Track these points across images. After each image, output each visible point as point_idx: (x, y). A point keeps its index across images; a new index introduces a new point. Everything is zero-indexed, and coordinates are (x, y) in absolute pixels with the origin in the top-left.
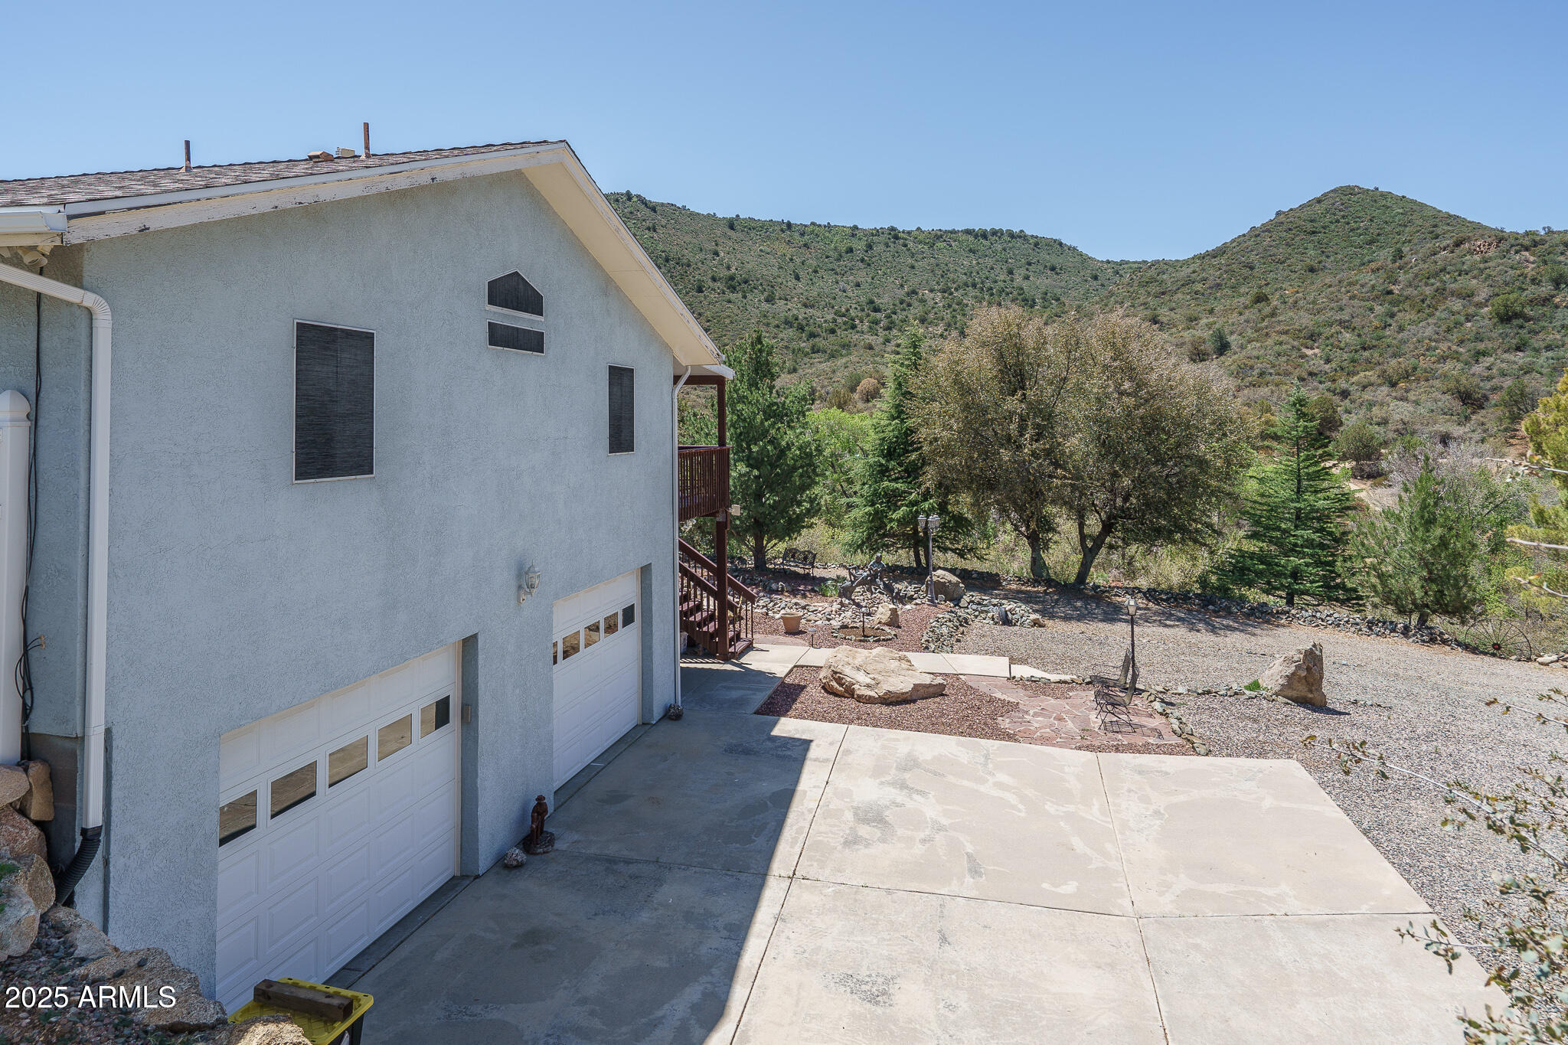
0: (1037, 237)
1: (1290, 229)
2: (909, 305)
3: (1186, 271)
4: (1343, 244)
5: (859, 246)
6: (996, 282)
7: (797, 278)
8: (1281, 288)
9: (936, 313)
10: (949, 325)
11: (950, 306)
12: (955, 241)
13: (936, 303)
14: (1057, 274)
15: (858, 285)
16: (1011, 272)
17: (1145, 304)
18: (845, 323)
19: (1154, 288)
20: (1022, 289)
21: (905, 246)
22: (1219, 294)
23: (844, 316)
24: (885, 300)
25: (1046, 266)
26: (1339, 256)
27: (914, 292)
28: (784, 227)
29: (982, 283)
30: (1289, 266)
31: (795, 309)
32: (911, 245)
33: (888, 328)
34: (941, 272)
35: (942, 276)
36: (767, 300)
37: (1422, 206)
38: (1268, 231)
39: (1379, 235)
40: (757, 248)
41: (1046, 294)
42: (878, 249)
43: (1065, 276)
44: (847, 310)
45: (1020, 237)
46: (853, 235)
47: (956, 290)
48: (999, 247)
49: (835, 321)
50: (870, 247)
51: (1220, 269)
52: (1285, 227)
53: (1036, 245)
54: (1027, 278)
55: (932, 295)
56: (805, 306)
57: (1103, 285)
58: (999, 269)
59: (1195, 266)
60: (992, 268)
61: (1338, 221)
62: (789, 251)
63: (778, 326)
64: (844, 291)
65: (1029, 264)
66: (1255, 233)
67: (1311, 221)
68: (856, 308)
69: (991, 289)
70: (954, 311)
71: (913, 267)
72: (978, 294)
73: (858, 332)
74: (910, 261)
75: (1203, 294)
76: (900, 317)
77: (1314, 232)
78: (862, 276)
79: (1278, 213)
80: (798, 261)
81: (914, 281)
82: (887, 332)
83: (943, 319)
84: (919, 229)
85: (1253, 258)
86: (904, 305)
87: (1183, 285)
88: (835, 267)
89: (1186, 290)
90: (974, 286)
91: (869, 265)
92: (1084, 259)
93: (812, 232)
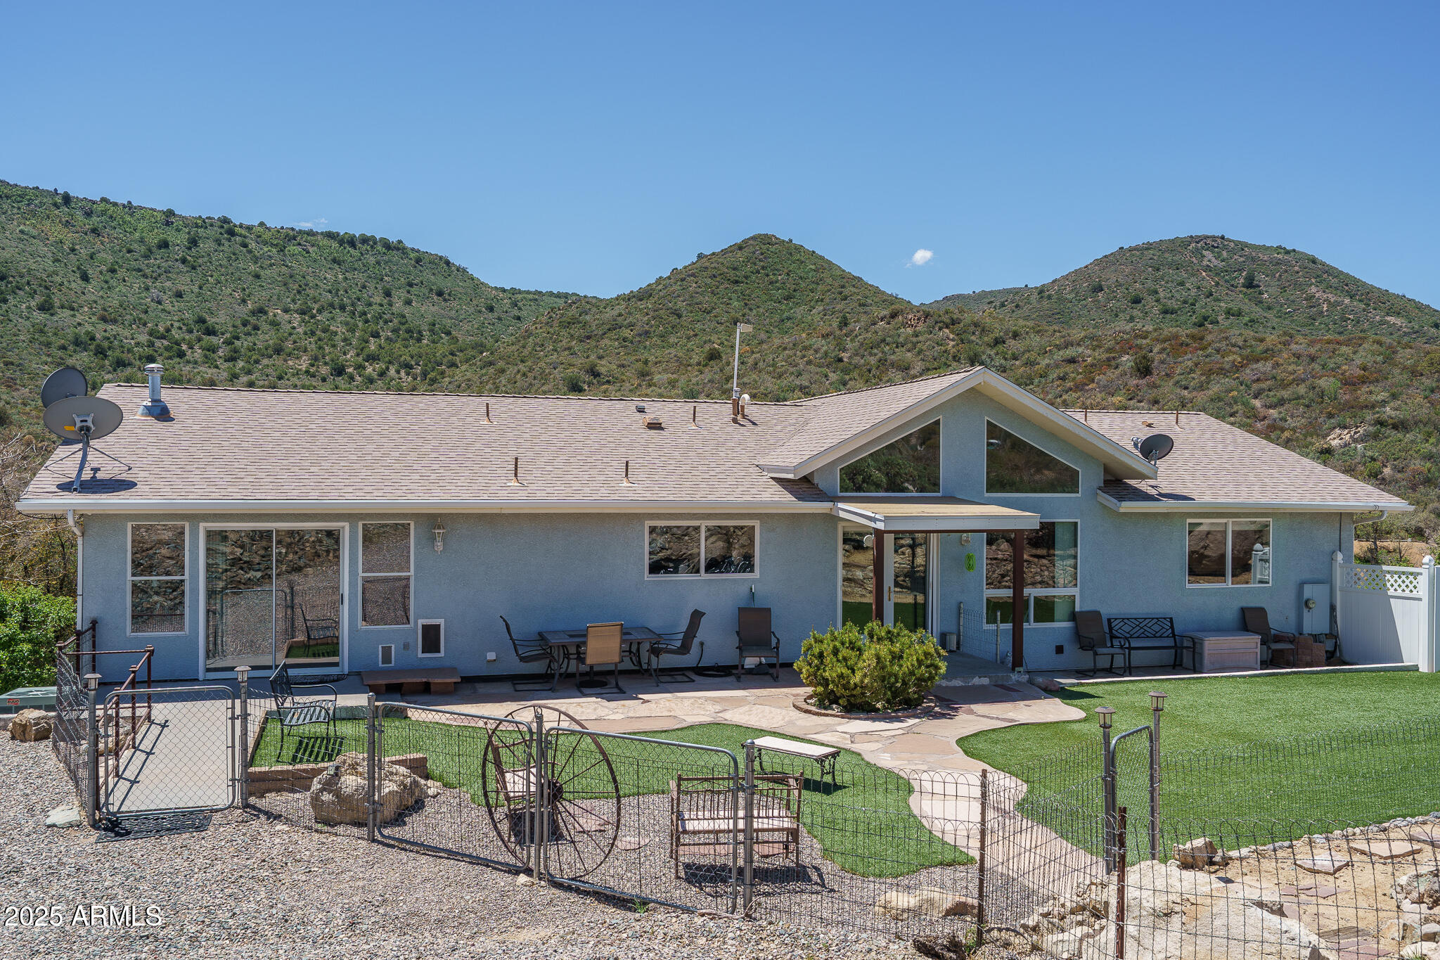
0: (418, 251)
1: (715, 276)
2: (256, 328)
3: (610, 314)
4: (764, 297)
5: (179, 239)
6: (370, 305)
8: (710, 341)
9: (295, 342)
10: (316, 359)
11: (313, 333)
12: (313, 246)
13: (294, 328)
14: (445, 300)
15: (179, 295)
16: (388, 294)
17: (569, 349)
18: (167, 349)
19: (577, 331)
20: (404, 317)
21: (245, 246)
22: (648, 343)
23: (163, 337)
24: (220, 319)
25: (431, 290)
26: (761, 310)
27: (262, 311)
29: (353, 304)
30: (715, 316)
32: (253, 245)
33: (232, 359)
34: (296, 287)
35: (299, 292)
37: (830, 263)
38: (693, 275)
39: (795, 291)
41: (434, 325)
42: (206, 246)
43: (455, 304)
44: (168, 330)
45: (398, 249)
46: (168, 224)
47: (319, 311)
48: (372, 260)
49: (151, 344)
50: (193, 242)
51: (647, 314)
52: (709, 273)
53: (418, 261)
54: (409, 303)
55: (287, 317)
56: (104, 319)
57: (500, 319)
58: (372, 288)
59: (621, 308)
60: (364, 287)
61: (758, 272)
64: (159, 303)
65: (411, 285)
66: (679, 276)
67: (734, 269)
68: (180, 328)
69: (365, 313)
70: (320, 339)
71: (257, 276)
72: (348, 319)
73: (188, 362)
74: (253, 268)
75: (632, 342)
76: (245, 344)
77: (737, 282)
78: (184, 281)
79: (700, 256)
81: (259, 296)
82: (231, 364)
83: (305, 351)
84: (262, 224)
85: (681, 305)
86: (249, 328)
87: (609, 330)
88: (143, 267)
89: (612, 335)
90: (342, 308)
91: (194, 268)
92: (477, 285)
93: (103, 213)
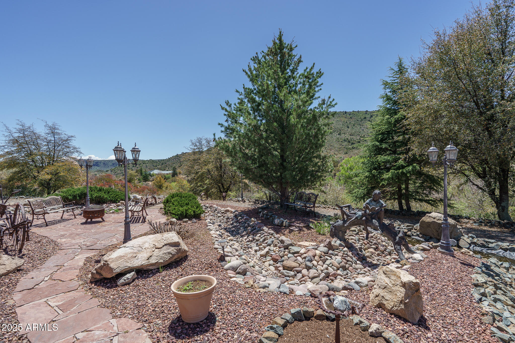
7: (348, 127)
28: (344, 113)
31: (348, 136)
36: (339, 134)
40: (336, 120)
62: (346, 120)
63: (342, 142)
80: (348, 122)
